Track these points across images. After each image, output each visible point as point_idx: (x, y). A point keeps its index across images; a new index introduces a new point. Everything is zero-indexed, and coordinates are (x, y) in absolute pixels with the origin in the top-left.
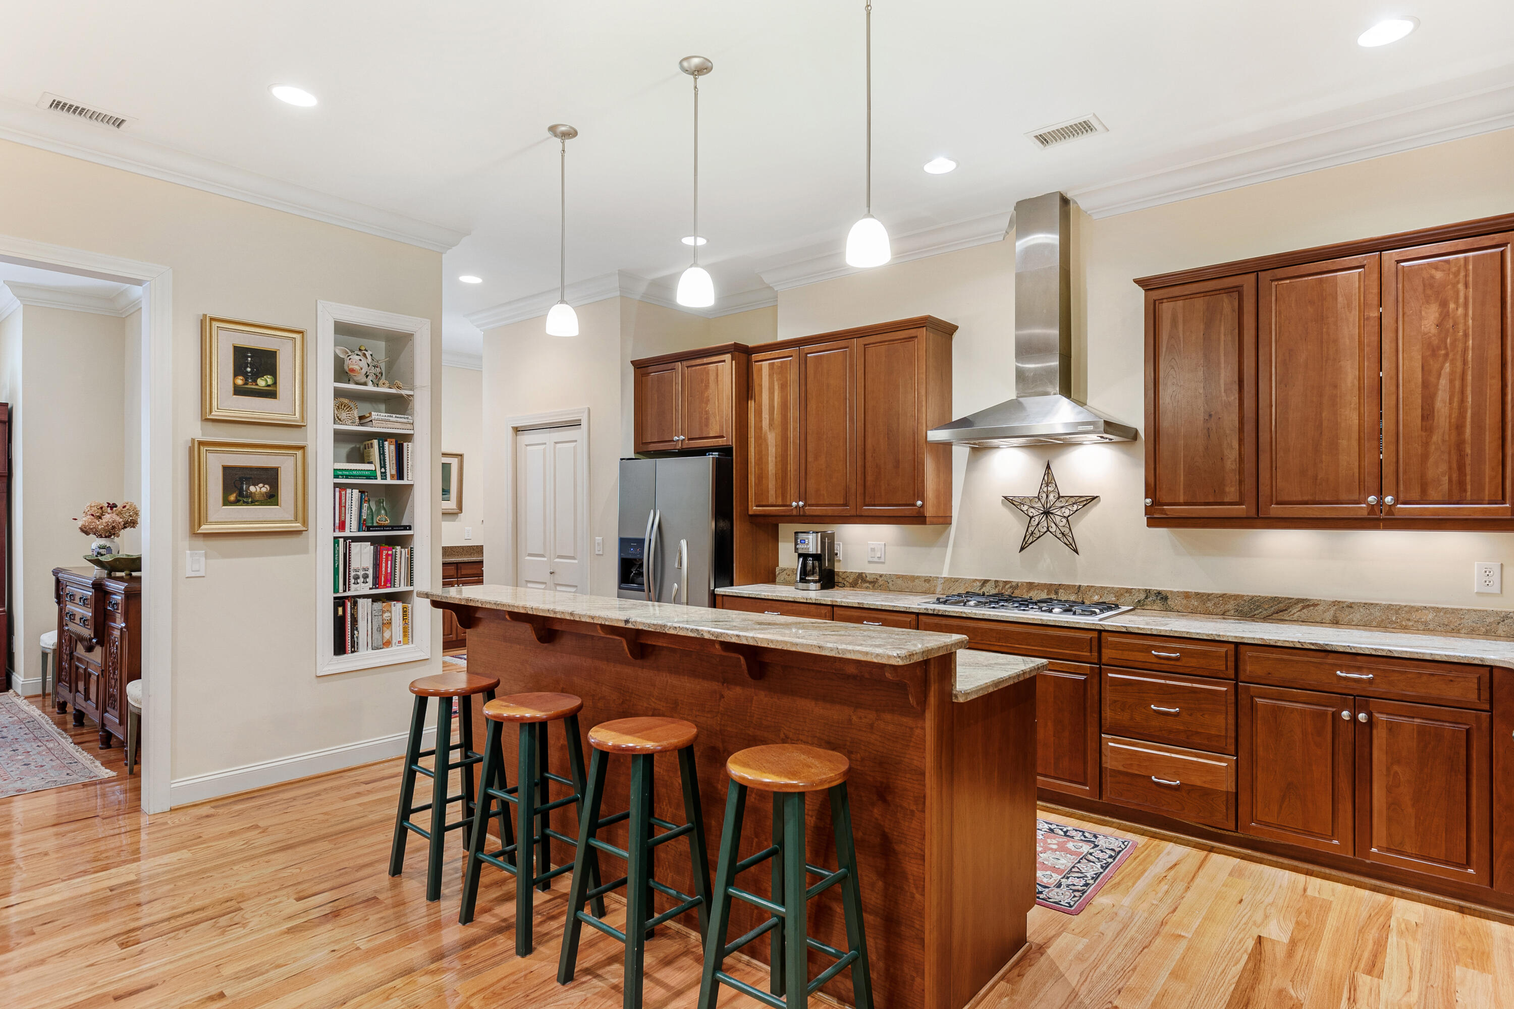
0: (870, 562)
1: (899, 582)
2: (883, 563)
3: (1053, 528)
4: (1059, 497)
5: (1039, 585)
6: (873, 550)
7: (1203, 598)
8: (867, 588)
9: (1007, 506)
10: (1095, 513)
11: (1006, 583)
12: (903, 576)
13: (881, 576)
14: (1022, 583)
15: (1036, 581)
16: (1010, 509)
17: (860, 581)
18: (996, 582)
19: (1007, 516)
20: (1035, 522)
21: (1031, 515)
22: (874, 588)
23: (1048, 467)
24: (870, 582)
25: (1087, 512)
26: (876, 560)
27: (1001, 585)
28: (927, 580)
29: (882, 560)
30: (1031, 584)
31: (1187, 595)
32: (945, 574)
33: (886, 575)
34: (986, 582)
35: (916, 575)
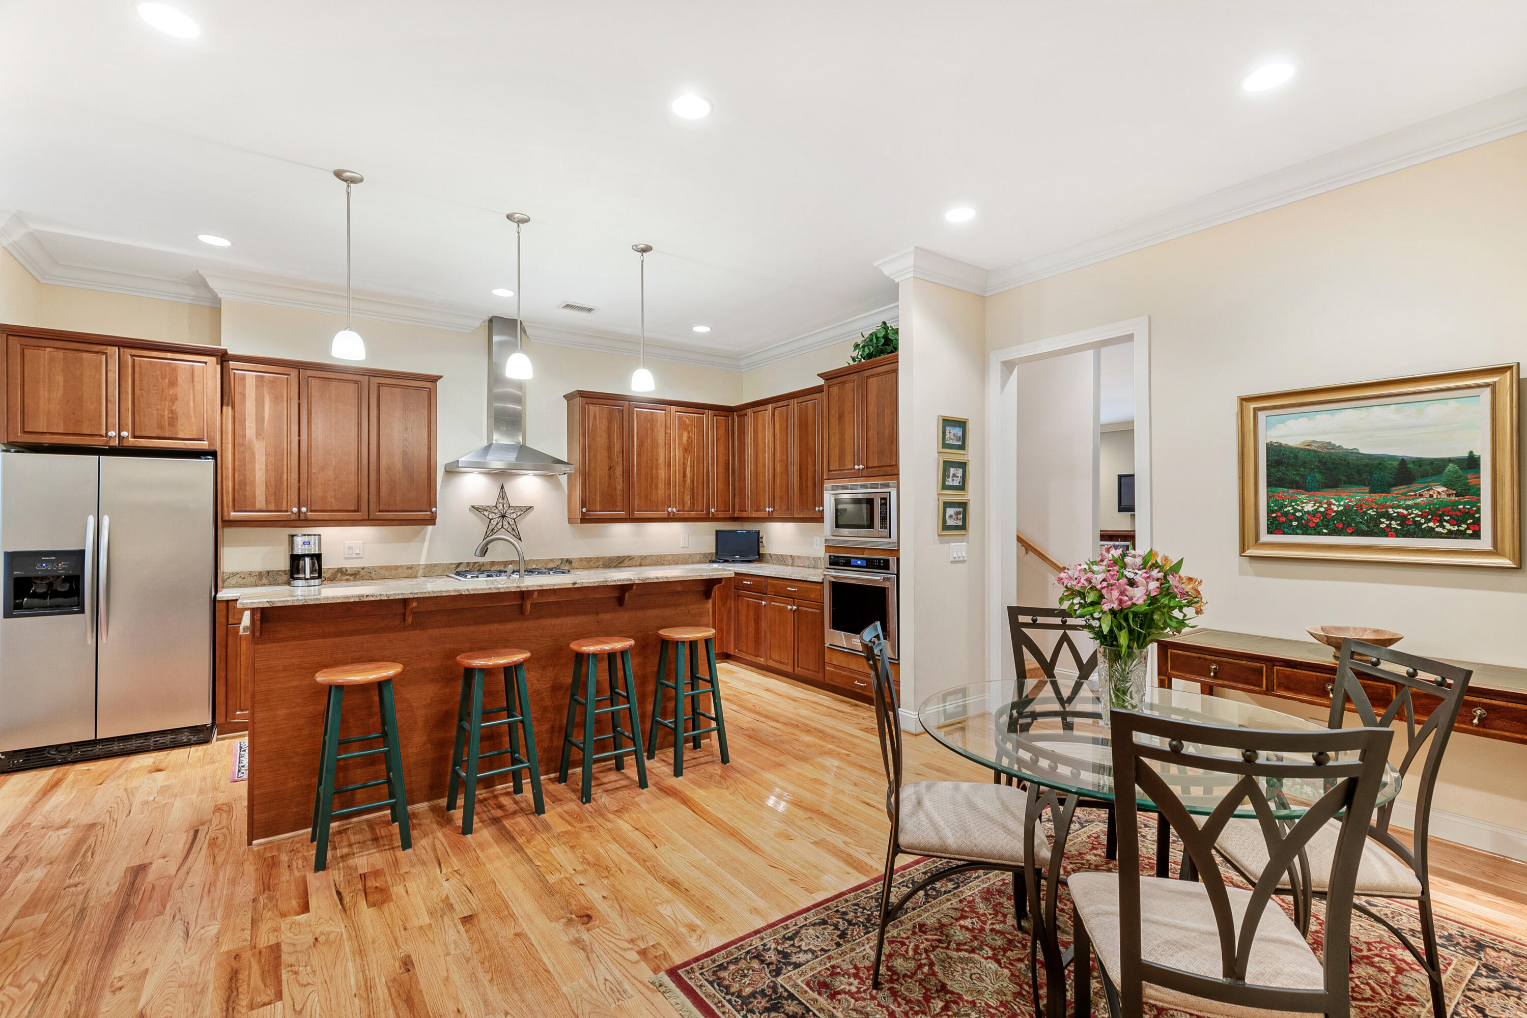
0: (346, 558)
1: (382, 572)
2: (362, 558)
3: (506, 525)
4: (510, 507)
5: (498, 562)
6: (351, 548)
7: (589, 560)
8: (347, 580)
9: (473, 512)
10: (531, 516)
11: (475, 563)
12: (386, 567)
13: (363, 569)
14: (487, 563)
15: (497, 560)
16: (476, 515)
17: (339, 575)
18: (468, 563)
19: (473, 518)
20: (494, 522)
21: (491, 517)
22: (355, 579)
23: (502, 487)
24: (351, 575)
25: (528, 514)
26: (354, 556)
27: (472, 565)
28: (410, 568)
29: (361, 555)
30: (493, 562)
31: (581, 560)
32: (422, 562)
33: (368, 568)
34: (459, 564)
35: (399, 564)
